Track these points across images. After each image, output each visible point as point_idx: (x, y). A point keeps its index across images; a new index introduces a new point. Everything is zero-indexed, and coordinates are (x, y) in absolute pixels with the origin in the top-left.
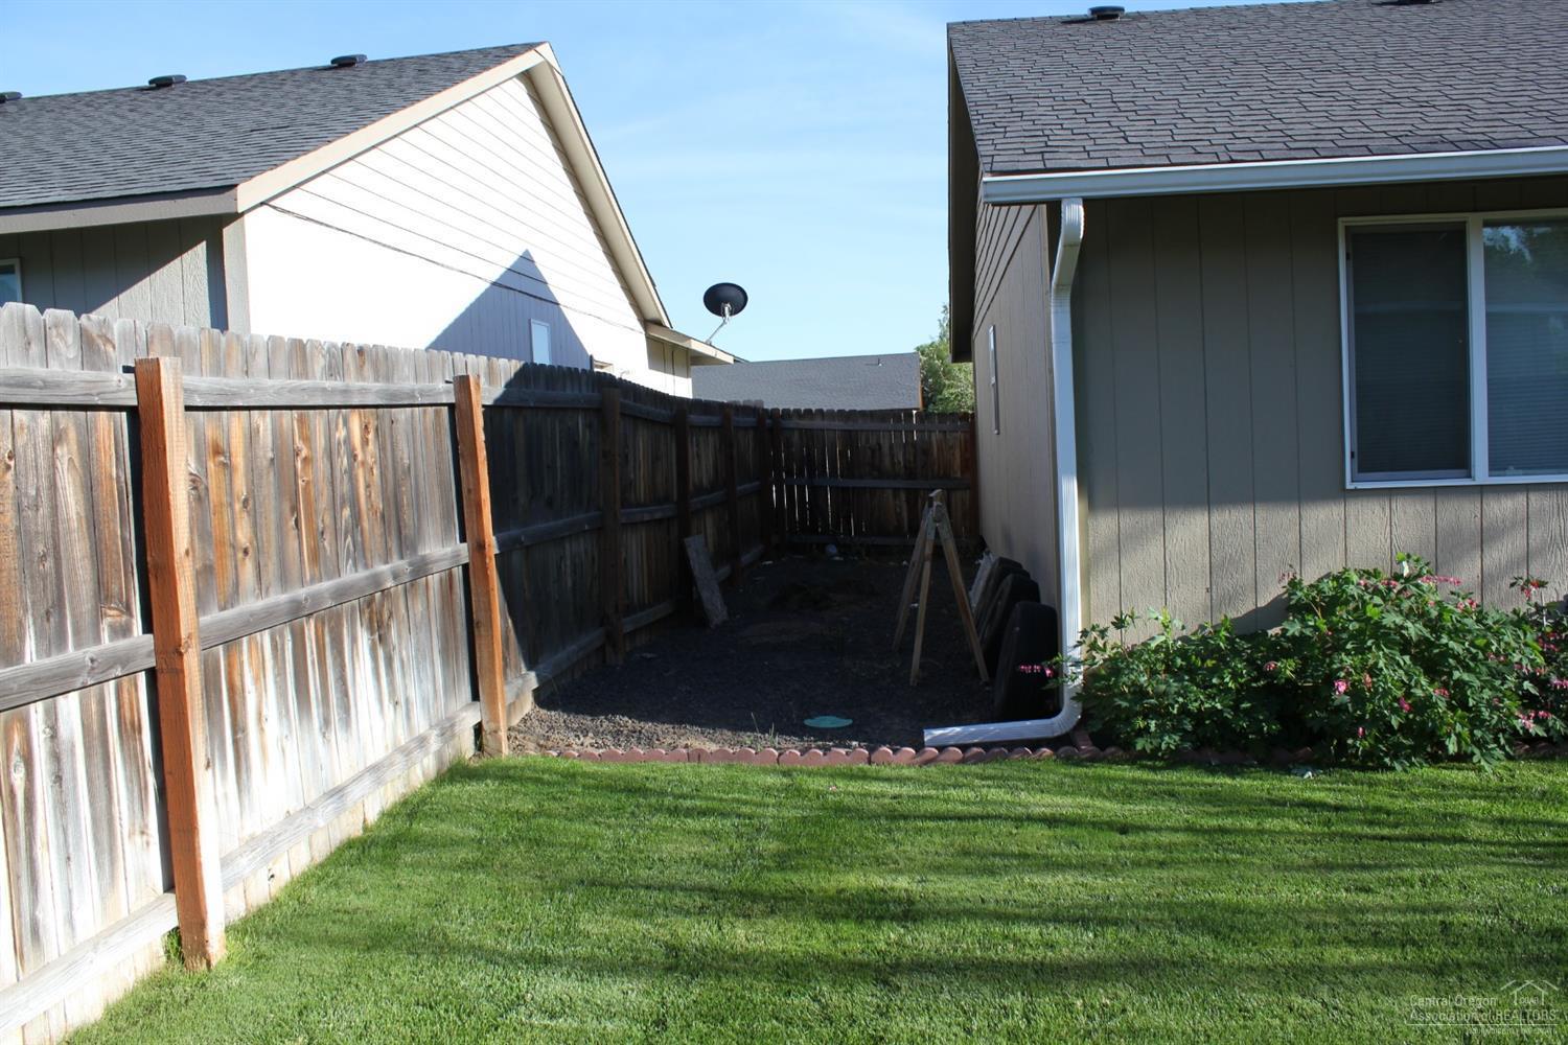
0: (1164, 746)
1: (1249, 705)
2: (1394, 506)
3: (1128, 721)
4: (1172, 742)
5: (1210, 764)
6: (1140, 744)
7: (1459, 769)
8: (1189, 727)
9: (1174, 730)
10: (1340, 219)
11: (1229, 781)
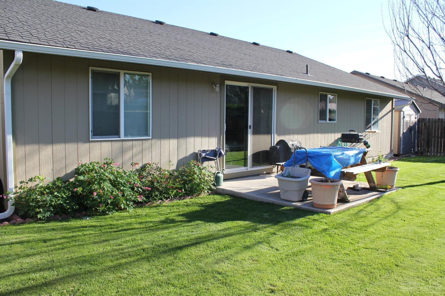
0: (46, 216)
1: (68, 201)
2: (102, 145)
3: (33, 210)
4: (48, 214)
5: (59, 219)
6: (39, 216)
7: (124, 212)
8: (52, 210)
9: (48, 211)
10: (90, 67)
11: (67, 223)
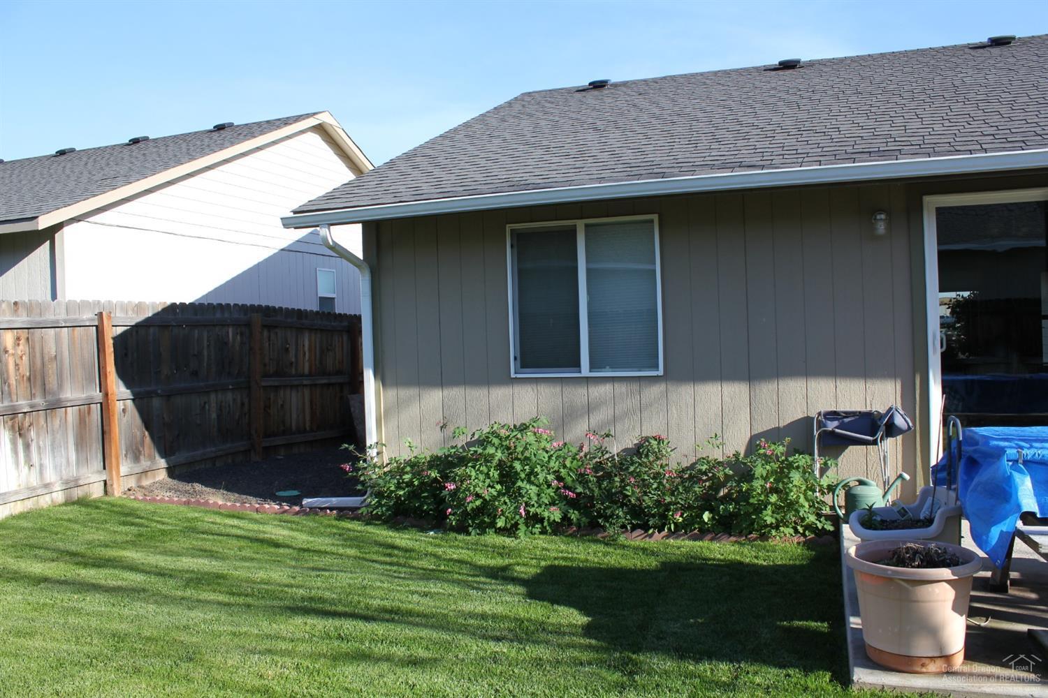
2: (539, 388)
10: (508, 226)
